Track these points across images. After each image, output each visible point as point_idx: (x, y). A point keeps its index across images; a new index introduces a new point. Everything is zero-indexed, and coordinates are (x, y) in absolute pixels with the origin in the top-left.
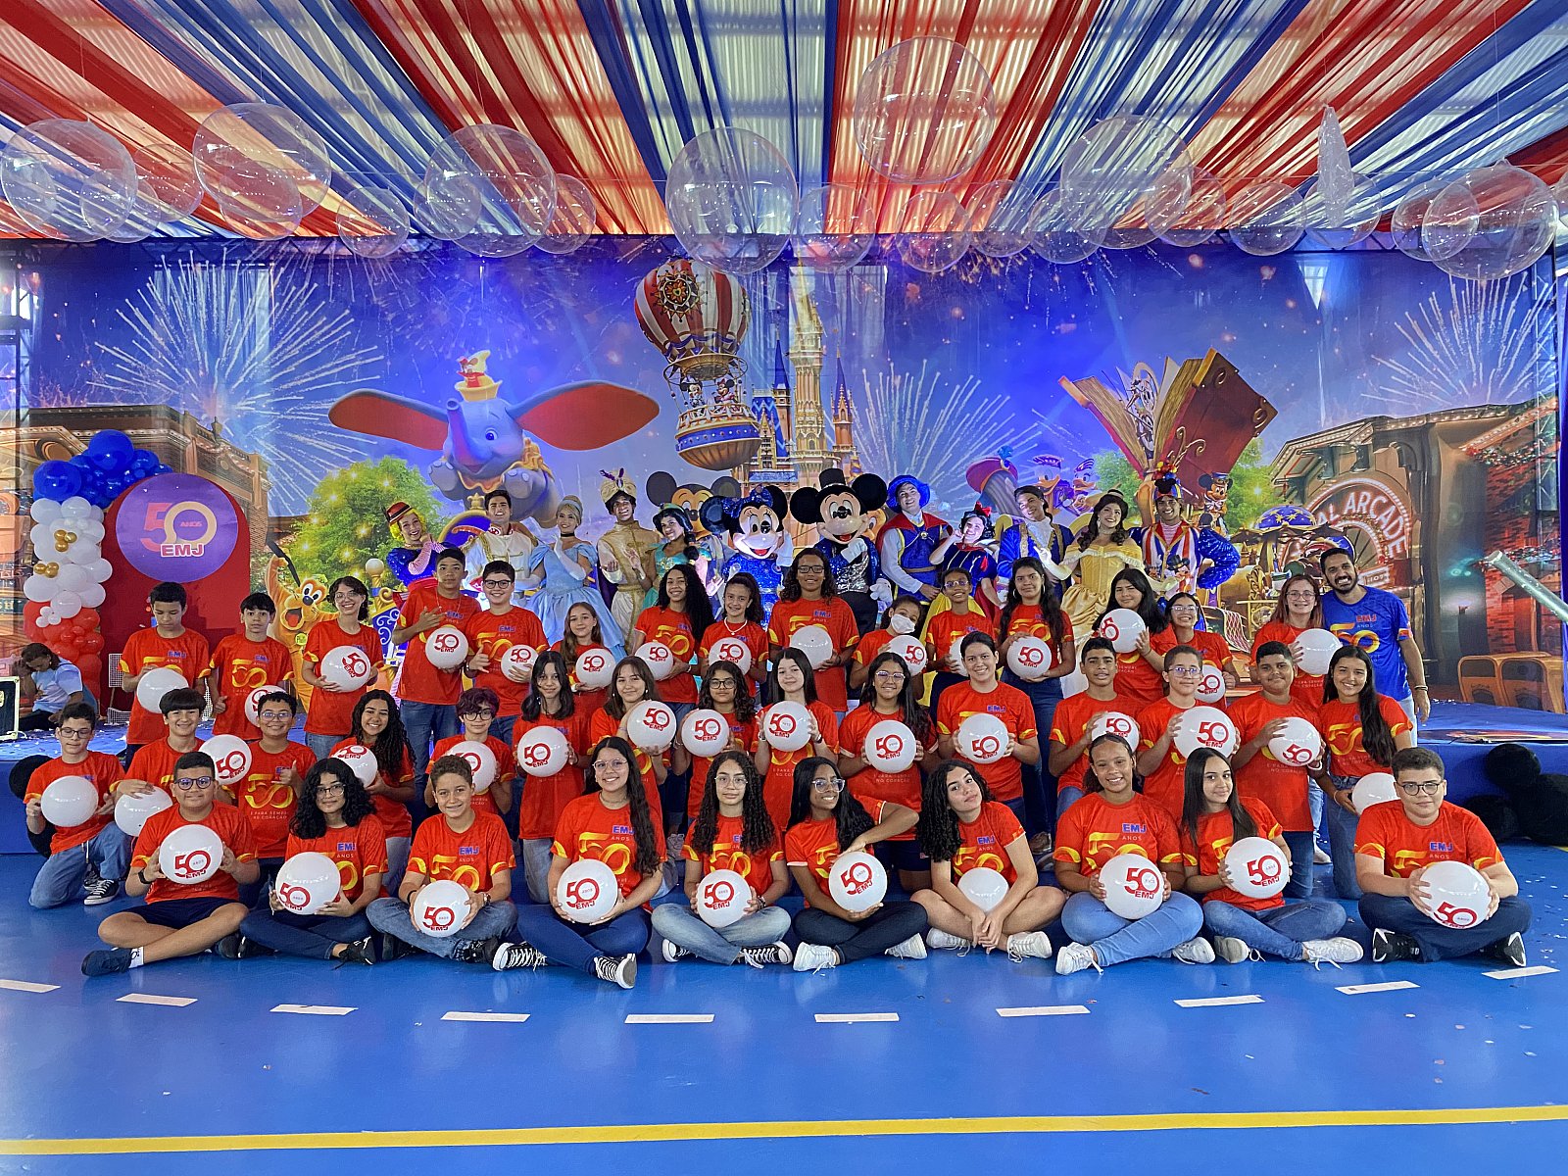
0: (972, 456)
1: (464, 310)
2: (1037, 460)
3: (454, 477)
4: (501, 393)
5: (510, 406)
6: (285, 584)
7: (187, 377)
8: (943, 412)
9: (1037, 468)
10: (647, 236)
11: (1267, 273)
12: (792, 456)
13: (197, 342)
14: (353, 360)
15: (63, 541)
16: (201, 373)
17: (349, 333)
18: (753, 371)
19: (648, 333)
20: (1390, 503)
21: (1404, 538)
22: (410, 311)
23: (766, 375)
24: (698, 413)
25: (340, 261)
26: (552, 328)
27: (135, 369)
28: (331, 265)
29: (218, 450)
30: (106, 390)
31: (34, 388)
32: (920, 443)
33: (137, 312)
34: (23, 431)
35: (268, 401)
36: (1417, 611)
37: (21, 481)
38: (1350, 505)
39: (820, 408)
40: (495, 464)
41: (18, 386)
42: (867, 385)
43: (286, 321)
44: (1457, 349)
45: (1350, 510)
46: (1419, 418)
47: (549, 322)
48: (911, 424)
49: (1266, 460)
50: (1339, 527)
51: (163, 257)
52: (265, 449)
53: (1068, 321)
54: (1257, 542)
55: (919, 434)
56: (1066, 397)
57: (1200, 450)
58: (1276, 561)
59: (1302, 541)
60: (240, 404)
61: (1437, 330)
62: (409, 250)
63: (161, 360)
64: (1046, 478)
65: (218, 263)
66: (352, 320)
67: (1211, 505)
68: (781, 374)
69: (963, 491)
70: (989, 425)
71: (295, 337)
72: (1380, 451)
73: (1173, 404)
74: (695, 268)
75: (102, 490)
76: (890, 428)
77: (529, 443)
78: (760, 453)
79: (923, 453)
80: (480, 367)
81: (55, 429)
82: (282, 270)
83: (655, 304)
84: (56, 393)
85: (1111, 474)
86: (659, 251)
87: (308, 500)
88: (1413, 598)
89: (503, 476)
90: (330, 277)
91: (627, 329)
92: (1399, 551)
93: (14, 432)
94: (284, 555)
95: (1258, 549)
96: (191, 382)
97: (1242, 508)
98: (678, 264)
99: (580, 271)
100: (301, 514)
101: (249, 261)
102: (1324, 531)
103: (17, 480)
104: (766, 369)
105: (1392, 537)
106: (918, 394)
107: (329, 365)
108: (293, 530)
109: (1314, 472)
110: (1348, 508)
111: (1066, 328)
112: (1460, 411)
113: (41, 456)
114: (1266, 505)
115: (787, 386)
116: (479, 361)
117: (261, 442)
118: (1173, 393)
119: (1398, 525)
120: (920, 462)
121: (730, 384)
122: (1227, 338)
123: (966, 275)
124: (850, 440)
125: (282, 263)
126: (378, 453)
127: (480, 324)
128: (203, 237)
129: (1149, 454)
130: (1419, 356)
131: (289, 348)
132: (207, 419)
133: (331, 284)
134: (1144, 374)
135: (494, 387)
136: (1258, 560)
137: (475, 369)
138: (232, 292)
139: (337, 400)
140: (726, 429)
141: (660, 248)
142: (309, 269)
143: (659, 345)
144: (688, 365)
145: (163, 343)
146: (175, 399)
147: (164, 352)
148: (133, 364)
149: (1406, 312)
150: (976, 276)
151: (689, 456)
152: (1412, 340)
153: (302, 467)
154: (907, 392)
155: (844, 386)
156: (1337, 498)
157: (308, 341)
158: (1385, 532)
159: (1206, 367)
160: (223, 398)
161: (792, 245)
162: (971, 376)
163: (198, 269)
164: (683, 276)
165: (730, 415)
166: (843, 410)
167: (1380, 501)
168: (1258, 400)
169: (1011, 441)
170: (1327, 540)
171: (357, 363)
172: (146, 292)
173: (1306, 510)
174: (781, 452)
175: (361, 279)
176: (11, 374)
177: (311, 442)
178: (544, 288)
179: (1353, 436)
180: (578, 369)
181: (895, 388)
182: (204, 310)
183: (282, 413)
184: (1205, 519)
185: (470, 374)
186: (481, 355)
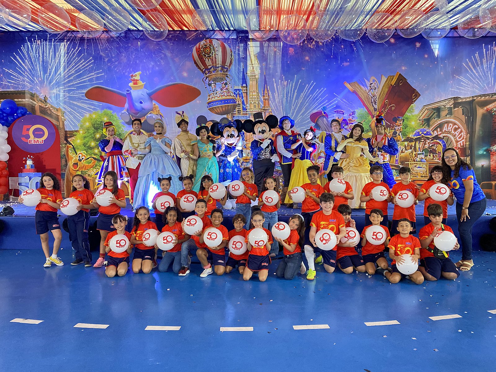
0: (312, 110)
1: (132, 57)
2: (335, 112)
4: (145, 87)
5: (148, 91)
7: (35, 80)
8: (302, 94)
9: (335, 115)
10: (197, 31)
11: (418, 45)
12: (248, 110)
13: (39, 68)
14: (93, 75)
16: (40, 79)
17: (92, 65)
18: (234, 79)
19: (197, 65)
20: (459, 128)
21: (464, 140)
22: (112, 57)
23: (239, 82)
24: (215, 94)
25: (89, 40)
26: (163, 63)
28: (86, 41)
29: (47, 107)
30: (8, 85)
32: (294, 106)
33: (18, 57)
35: (64, 89)
39: (258, 93)
40: (144, 112)
42: (275, 84)
43: (70, 60)
44: (484, 73)
45: (445, 130)
46: (470, 98)
47: (162, 61)
48: (290, 98)
49: (416, 112)
50: (441, 136)
51: (27, 38)
52: (64, 107)
53: (347, 61)
54: (413, 141)
55: (293, 102)
56: (346, 89)
57: (393, 108)
58: (419, 148)
59: (429, 141)
60: (54, 90)
61: (478, 65)
62: (113, 36)
63: (26, 74)
64: (338, 118)
65: (46, 40)
66: (93, 61)
67: (397, 128)
68: (244, 81)
69: (308, 123)
70: (318, 99)
71: (73, 67)
72: (456, 109)
73: (384, 92)
74: (215, 42)
75: (7, 121)
76: (283, 100)
77: (155, 105)
78: (237, 109)
79: (295, 109)
80: (138, 78)
82: (68, 43)
83: (199, 55)
85: (362, 117)
86: (201, 36)
87: (79, 125)
89: (146, 117)
90: (85, 45)
91: (190, 64)
92: (462, 144)
94: (71, 144)
95: (413, 144)
96: (37, 82)
97: (408, 129)
98: (208, 41)
99: (173, 43)
100: (76, 130)
102: (437, 137)
104: (239, 79)
105: (459, 140)
106: (293, 88)
107: (85, 77)
108: (74, 135)
109: (433, 116)
110: (444, 129)
111: (346, 64)
112: (484, 95)
114: (416, 128)
115: (246, 85)
116: (137, 75)
117: (61, 104)
118: (384, 88)
119: (462, 135)
120: (293, 112)
121: (226, 84)
122: (403, 68)
123: (310, 45)
124: (269, 105)
125: (68, 40)
126: (103, 108)
127: (138, 62)
128: (41, 30)
129: (375, 110)
130: (471, 75)
131: (71, 71)
132: (43, 96)
134: (374, 81)
135: (142, 85)
136: (413, 148)
137: (136, 78)
138: (51, 51)
139: (88, 89)
140: (225, 100)
141: (201, 35)
142: (78, 42)
143: (200, 69)
144: (211, 77)
145: (27, 69)
146: (31, 88)
147: (27, 72)
148: (17, 76)
149: (467, 60)
150: (313, 45)
151: (211, 110)
152: (468, 69)
153: (76, 113)
154: (289, 87)
155: (267, 85)
156: (440, 126)
157: (78, 68)
158: (457, 138)
159: (396, 78)
160: (48, 88)
161: (248, 34)
162: (312, 81)
163: (39, 42)
164: (210, 45)
165: (226, 95)
166: (266, 94)
167: (456, 127)
168: (414, 91)
169: (326, 105)
170: (437, 141)
171: (95, 76)
172: (21, 50)
173: (430, 130)
174: (244, 109)
175: (96, 46)
177: (79, 104)
178: (160, 49)
179: (447, 104)
180: (172, 78)
181: (285, 86)
182: (41, 57)
183: (69, 93)
184: (395, 133)
185: (134, 80)
186: (138, 73)
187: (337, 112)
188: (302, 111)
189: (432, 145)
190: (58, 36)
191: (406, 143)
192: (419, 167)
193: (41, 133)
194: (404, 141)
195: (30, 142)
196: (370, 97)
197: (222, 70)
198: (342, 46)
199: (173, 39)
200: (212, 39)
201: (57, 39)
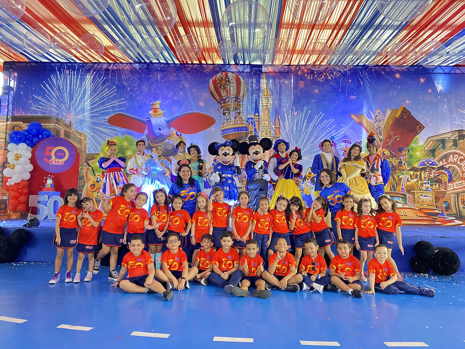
1: (153, 87)
2: (343, 141)
3: (148, 142)
5: (167, 119)
6: (90, 175)
7: (62, 107)
8: (311, 124)
9: (342, 144)
10: (214, 64)
11: (422, 80)
13: (66, 96)
14: (116, 103)
15: (17, 157)
16: (67, 106)
17: (115, 94)
18: (247, 109)
19: (213, 96)
22: (135, 87)
23: (252, 111)
25: (113, 71)
26: (181, 94)
27: (46, 104)
28: (110, 72)
29: (71, 131)
30: (36, 111)
31: (13, 110)
32: (303, 134)
33: (47, 86)
34: (8, 123)
35: (88, 115)
38: (451, 159)
39: (269, 122)
41: (8, 108)
42: (286, 114)
45: (451, 161)
48: (300, 127)
49: (421, 143)
50: (447, 166)
51: (56, 68)
52: (87, 132)
53: (354, 95)
54: (418, 171)
55: (303, 131)
56: (353, 121)
57: (398, 139)
58: (425, 177)
59: (434, 171)
60: (79, 116)
62: (136, 68)
63: (54, 101)
64: (346, 147)
65: (74, 70)
66: (116, 90)
67: (402, 158)
68: (257, 110)
70: (326, 129)
71: (98, 95)
72: (461, 141)
73: (389, 124)
74: (230, 74)
75: (32, 141)
76: (293, 129)
77: (173, 131)
79: (304, 138)
80: (158, 106)
81: (19, 122)
82: (95, 73)
83: (216, 87)
84: (20, 111)
86: (218, 69)
87: (100, 148)
89: (163, 142)
90: (110, 76)
91: (206, 95)
93: (6, 123)
95: (419, 173)
97: (413, 159)
98: (224, 74)
99: (191, 75)
100: (97, 153)
102: (442, 168)
103: (5, 139)
104: (252, 108)
106: (303, 118)
107: (108, 104)
108: (94, 158)
109: (439, 147)
110: (450, 160)
111: (353, 97)
114: (421, 158)
115: (259, 114)
116: (157, 104)
117: (85, 129)
118: (389, 120)
121: (239, 113)
122: (408, 102)
123: (320, 79)
124: (280, 133)
125: (95, 70)
126: (123, 134)
127: (158, 92)
128: (70, 62)
129: (381, 140)
131: (95, 98)
132: (68, 121)
133: (110, 77)
134: (379, 113)
135: (162, 113)
136: (418, 177)
137: (156, 107)
138: (78, 80)
140: (238, 128)
142: (103, 73)
143: (216, 99)
144: (226, 107)
145: (55, 96)
146: (58, 114)
147: (55, 99)
150: (323, 79)
151: (225, 137)
153: (98, 137)
154: (299, 117)
155: (278, 115)
156: (446, 157)
157: (102, 96)
158: (463, 169)
159: (400, 111)
160: (73, 114)
161: (262, 68)
162: (321, 113)
163: (68, 72)
164: (225, 77)
165: (239, 123)
166: (277, 123)
167: (461, 158)
168: (418, 123)
169: (334, 135)
170: (443, 171)
171: (118, 104)
172: (51, 79)
173: (435, 160)
175: (120, 76)
176: (6, 104)
177: (101, 129)
178: (179, 81)
179: (452, 136)
180: (189, 107)
181: (295, 116)
182: (69, 85)
183: (92, 120)
184: (400, 163)
185: (154, 108)
186: (158, 102)
187: (345, 142)
188: (312, 140)
189: (438, 175)
190: (86, 67)
191: (412, 172)
192: (425, 196)
193: (62, 154)
194: (410, 170)
195: (51, 162)
196: (376, 128)
197: (235, 101)
198: (350, 81)
199: (192, 71)
200: (228, 72)
201: (84, 70)
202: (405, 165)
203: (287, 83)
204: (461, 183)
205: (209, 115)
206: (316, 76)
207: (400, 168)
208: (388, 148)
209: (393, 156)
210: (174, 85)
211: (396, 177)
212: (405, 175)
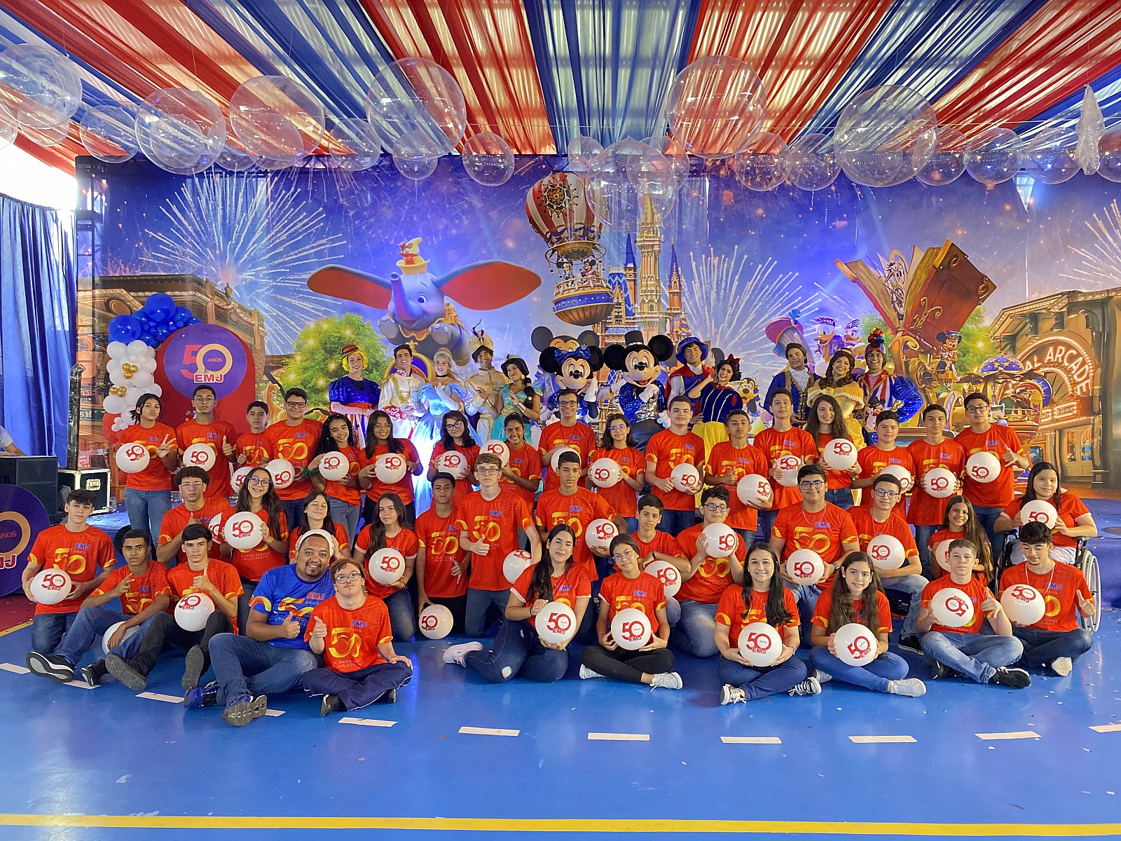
0: (770, 316)
1: (404, 209)
2: (818, 320)
3: (396, 329)
5: (435, 278)
6: (277, 402)
7: (208, 254)
8: (749, 284)
9: (817, 326)
10: (535, 155)
11: (990, 185)
12: (637, 316)
13: (217, 228)
14: (325, 243)
15: (129, 371)
16: (218, 252)
17: (322, 224)
18: (610, 252)
19: (535, 226)
20: (1079, 355)
21: (1088, 381)
22: (366, 209)
23: (620, 257)
24: (569, 284)
25: (317, 173)
26: (466, 222)
27: (173, 249)
28: (311, 175)
29: (229, 307)
30: (153, 264)
31: (104, 262)
32: (732, 306)
33: (174, 208)
34: (97, 292)
35: (264, 272)
36: (1096, 434)
37: (96, 327)
38: (1049, 356)
39: (658, 281)
40: (424, 320)
41: (93, 260)
42: (694, 264)
43: (277, 216)
45: (1050, 360)
46: (1101, 292)
47: (464, 218)
48: (725, 292)
49: (988, 322)
50: (1041, 372)
52: (264, 307)
53: (841, 219)
54: (980, 383)
55: (731, 299)
56: (840, 275)
57: (938, 314)
58: (994, 396)
59: (1014, 382)
60: (244, 274)
61: (1117, 227)
62: (366, 165)
63: (190, 242)
64: (824, 333)
65: (231, 174)
66: (324, 215)
67: (945, 355)
68: (630, 257)
69: (762, 342)
70: (782, 294)
71: (284, 227)
72: (1073, 316)
73: (918, 280)
74: (571, 179)
75: (154, 336)
76: (710, 296)
77: (448, 305)
78: (614, 314)
79: (734, 314)
80: (415, 250)
81: (118, 291)
82: (276, 179)
83: (540, 205)
84: (119, 265)
86: (544, 166)
87: (293, 344)
88: (1093, 425)
89: (430, 328)
90: (310, 184)
91: (520, 224)
92: (1084, 390)
93: (91, 293)
94: (276, 382)
96: (211, 258)
97: (969, 357)
98: (558, 176)
100: (288, 353)
101: (253, 173)
102: (1030, 374)
103: (93, 326)
104: (619, 253)
105: (1079, 380)
106: (731, 270)
107: (307, 247)
108: (283, 364)
109: (1024, 331)
110: (1048, 358)
111: (840, 224)
113: (109, 310)
114: (987, 356)
115: (635, 264)
116: (414, 245)
117: (260, 302)
118: (919, 272)
119: (1085, 370)
120: (732, 320)
121: (593, 263)
122: (960, 232)
123: (767, 184)
124: (680, 304)
125: (276, 174)
126: (343, 310)
127: (415, 218)
129: (900, 317)
130: (1103, 246)
131: (279, 235)
132: (222, 285)
133: (310, 188)
134: (897, 257)
135: (425, 265)
137: (411, 251)
138: (241, 194)
139: (313, 272)
140: (590, 296)
141: (545, 164)
142: (295, 178)
143: (542, 234)
144: (563, 249)
145: (192, 231)
146: (200, 270)
147: (193, 237)
148: (172, 245)
149: (1095, 215)
150: (775, 185)
151: (562, 315)
152: (1098, 235)
153: (288, 320)
154: (723, 270)
155: (677, 265)
156: (1040, 351)
157: (292, 230)
158: (1075, 377)
159: (943, 253)
160: (233, 270)
162: (770, 259)
163: (217, 178)
164: (561, 185)
165: (592, 286)
166: (675, 282)
167: (1071, 354)
168: (982, 278)
169: (798, 306)
170: (1032, 381)
171: (327, 246)
172: (181, 194)
173: (1017, 359)
174: (628, 313)
175: (332, 185)
176: (88, 252)
177: (294, 302)
178: (460, 193)
179: (1053, 305)
180: (484, 252)
181: (714, 266)
182: (221, 207)
183: (274, 280)
184: (942, 365)
185: (407, 255)
186: (415, 241)
187: (822, 321)
188: (750, 318)
189: (1022, 391)
191: (966, 386)
193: (220, 360)
194: (962, 381)
195: (197, 378)
196: (889, 292)
197: (583, 236)
198: (834, 188)
200: (567, 172)
202: (951, 369)
203: (695, 194)
204: (1069, 407)
205: (528, 269)
206: (758, 179)
207: (942, 376)
208: (915, 332)
209: (925, 351)
210: (451, 204)
211: (933, 396)
212: (951, 393)
